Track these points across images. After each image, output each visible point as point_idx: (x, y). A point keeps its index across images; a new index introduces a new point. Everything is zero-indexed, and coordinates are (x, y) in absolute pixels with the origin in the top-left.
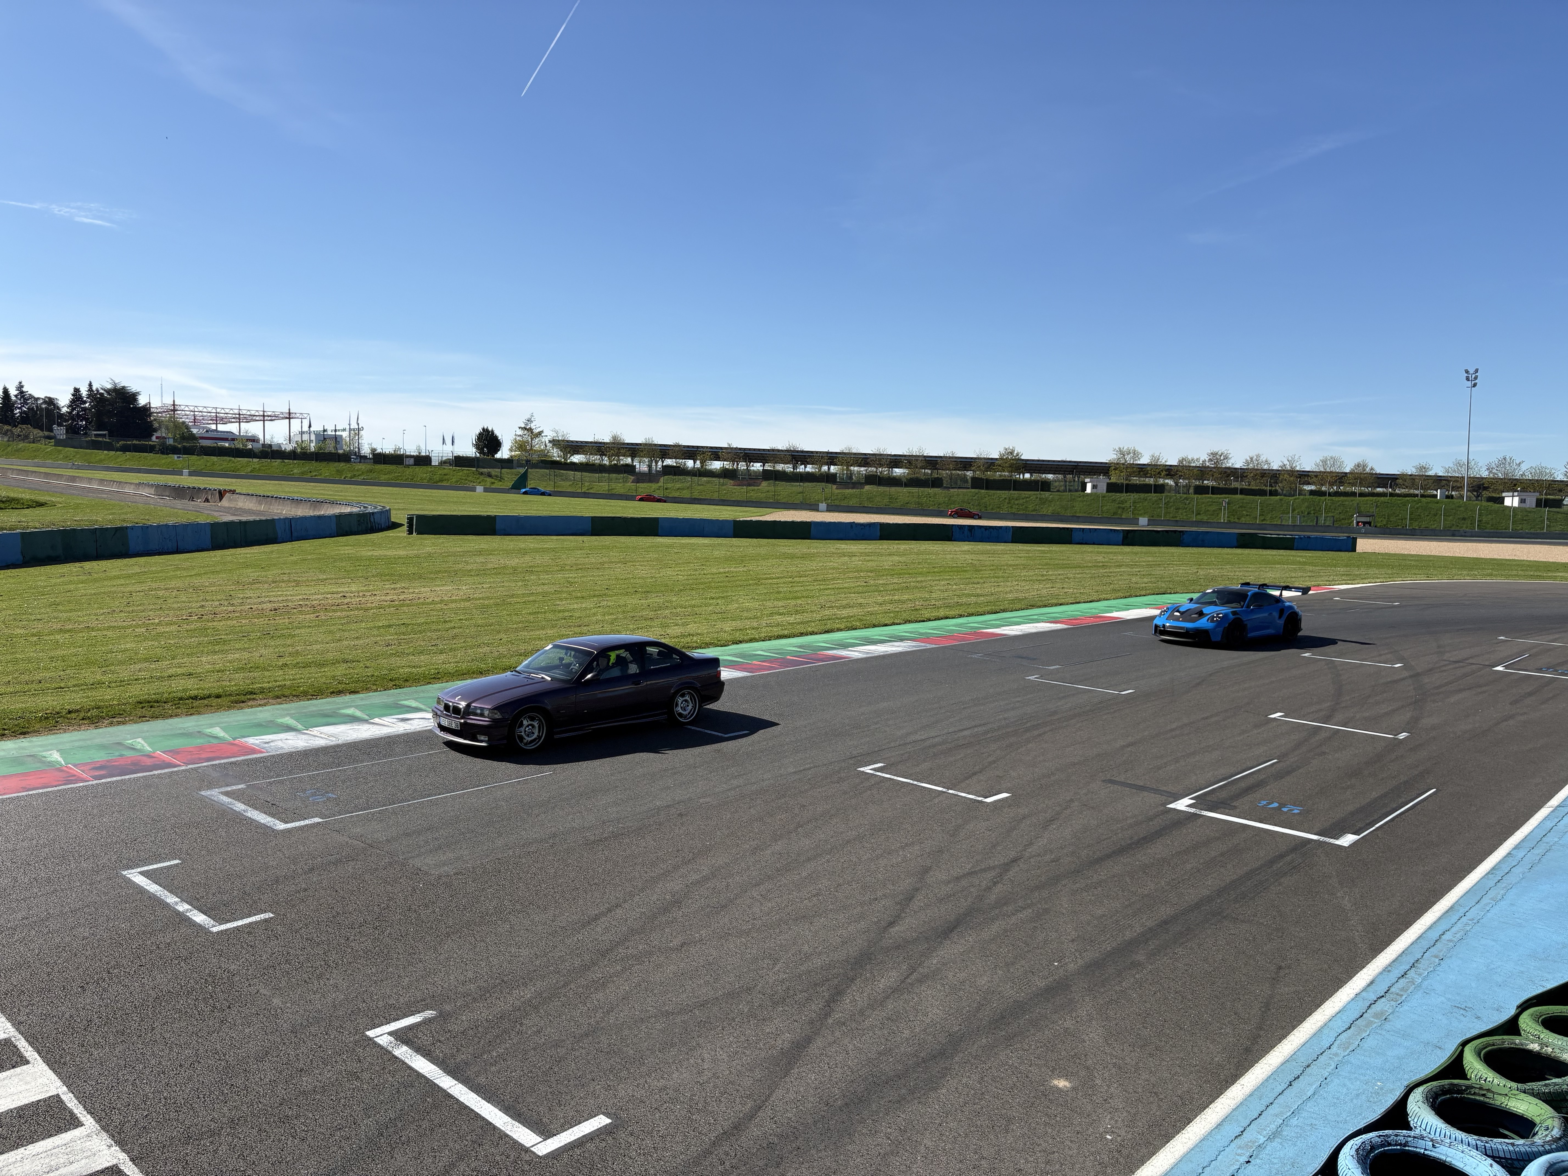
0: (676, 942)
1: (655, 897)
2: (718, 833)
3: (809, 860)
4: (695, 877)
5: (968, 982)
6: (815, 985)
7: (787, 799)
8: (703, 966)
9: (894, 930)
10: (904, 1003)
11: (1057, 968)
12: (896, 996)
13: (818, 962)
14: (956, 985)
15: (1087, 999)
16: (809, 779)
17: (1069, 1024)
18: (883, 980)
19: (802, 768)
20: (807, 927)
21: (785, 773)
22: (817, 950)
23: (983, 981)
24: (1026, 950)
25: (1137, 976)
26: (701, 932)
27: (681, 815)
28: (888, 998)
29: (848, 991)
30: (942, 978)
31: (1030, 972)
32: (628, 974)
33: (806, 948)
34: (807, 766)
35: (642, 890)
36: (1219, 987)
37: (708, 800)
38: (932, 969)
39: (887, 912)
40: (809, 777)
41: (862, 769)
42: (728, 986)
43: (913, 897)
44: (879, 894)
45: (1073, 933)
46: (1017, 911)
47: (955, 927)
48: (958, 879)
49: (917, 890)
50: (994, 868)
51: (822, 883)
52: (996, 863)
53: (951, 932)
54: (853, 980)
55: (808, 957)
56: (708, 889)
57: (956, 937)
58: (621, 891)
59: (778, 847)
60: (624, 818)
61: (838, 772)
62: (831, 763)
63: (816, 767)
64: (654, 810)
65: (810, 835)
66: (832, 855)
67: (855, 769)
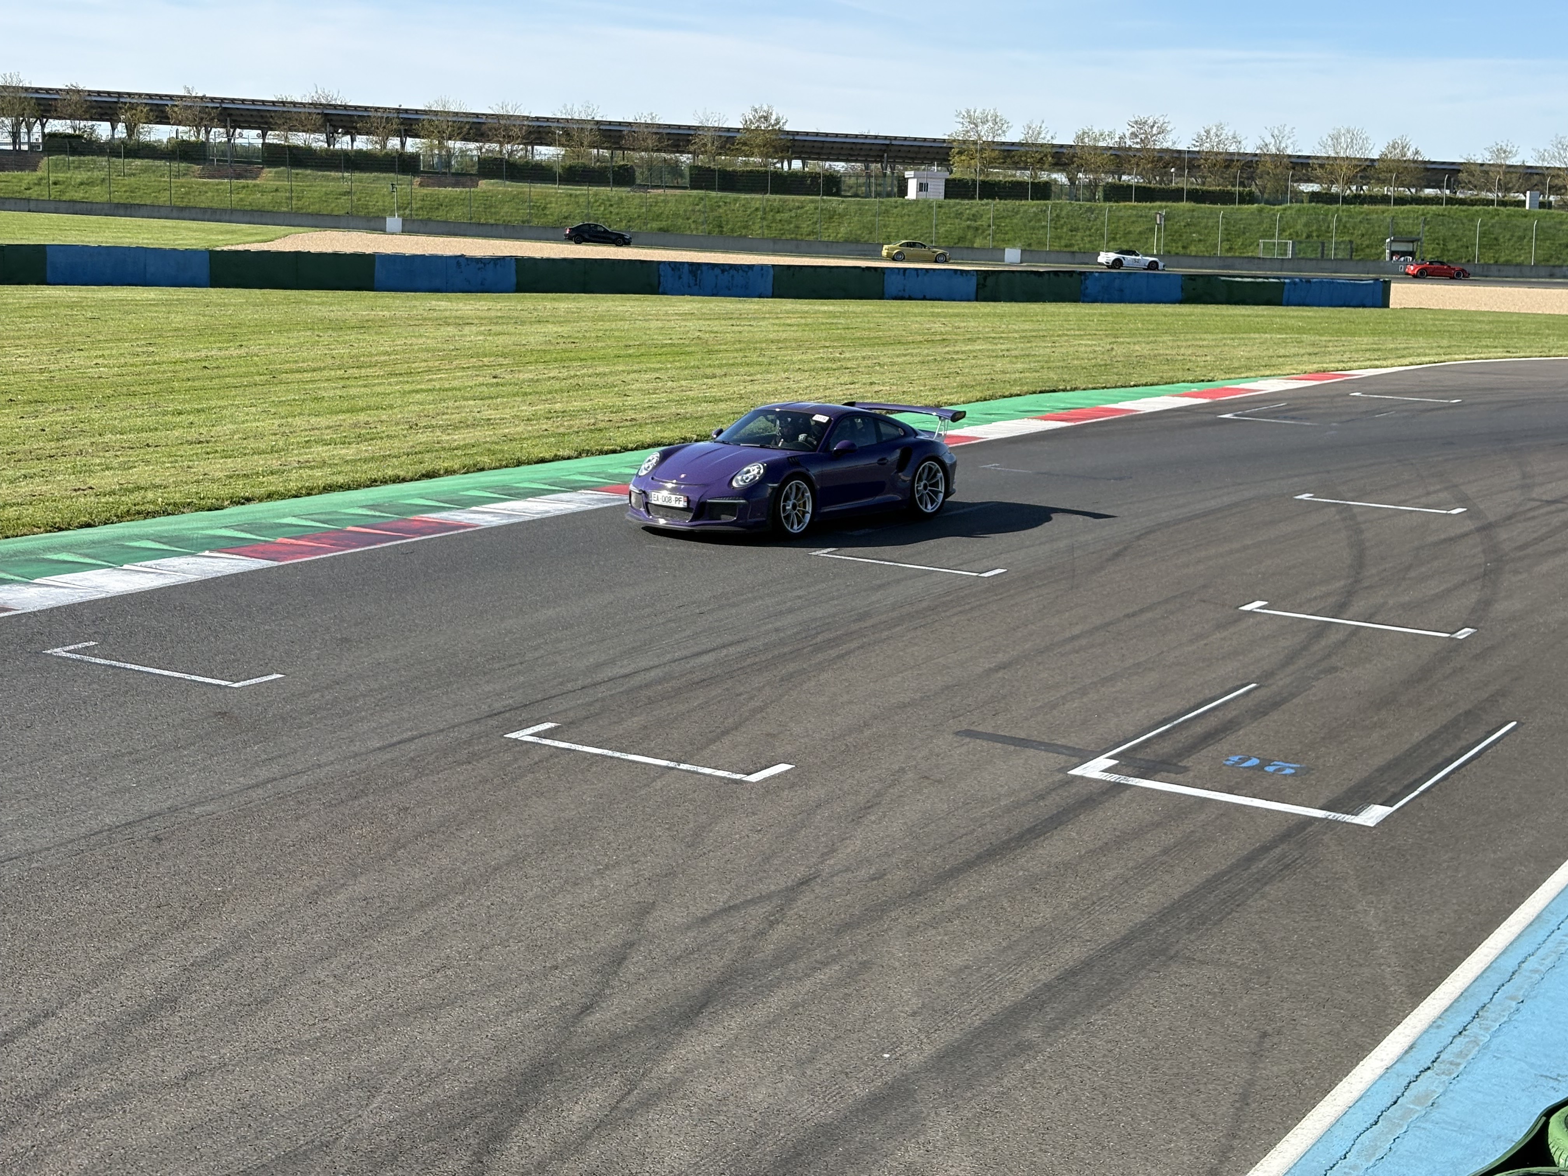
0: (173, 1073)
1: (122, 995)
2: (239, 869)
3: (423, 906)
4: (199, 952)
5: (732, 1098)
6: (453, 1127)
7: (371, 798)
8: (232, 1112)
9: (592, 1020)
10: (619, 1144)
11: (889, 1062)
12: (606, 1132)
13: (452, 1087)
14: (710, 1105)
15: (943, 1111)
16: (412, 759)
17: (912, 1154)
18: (578, 1108)
19: (395, 739)
20: (429, 1026)
21: (363, 750)
22: (449, 1066)
23: (759, 1096)
24: (833, 1035)
25: (1027, 1067)
26: (222, 1051)
27: (157, 839)
28: (588, 1137)
29: (514, 1133)
30: (685, 1094)
31: (841, 1072)
32: (85, 1136)
33: (428, 1063)
34: (406, 735)
35: (95, 983)
36: (1164, 1074)
37: (209, 808)
38: (667, 1082)
39: (578, 989)
40: (412, 755)
41: (513, 735)
42: (284, 1143)
43: (625, 958)
44: (560, 958)
45: (914, 1000)
46: (814, 969)
47: (704, 1006)
48: (705, 920)
49: (632, 945)
50: (769, 897)
51: (451, 947)
52: (773, 888)
53: (697, 1015)
54: (521, 1111)
55: (433, 1079)
56: (227, 972)
57: (707, 1022)
58: (50, 988)
59: (360, 887)
60: (40, 851)
61: (469, 742)
62: (454, 727)
63: (424, 735)
64: (101, 832)
65: (422, 861)
66: (467, 894)
67: (502, 736)
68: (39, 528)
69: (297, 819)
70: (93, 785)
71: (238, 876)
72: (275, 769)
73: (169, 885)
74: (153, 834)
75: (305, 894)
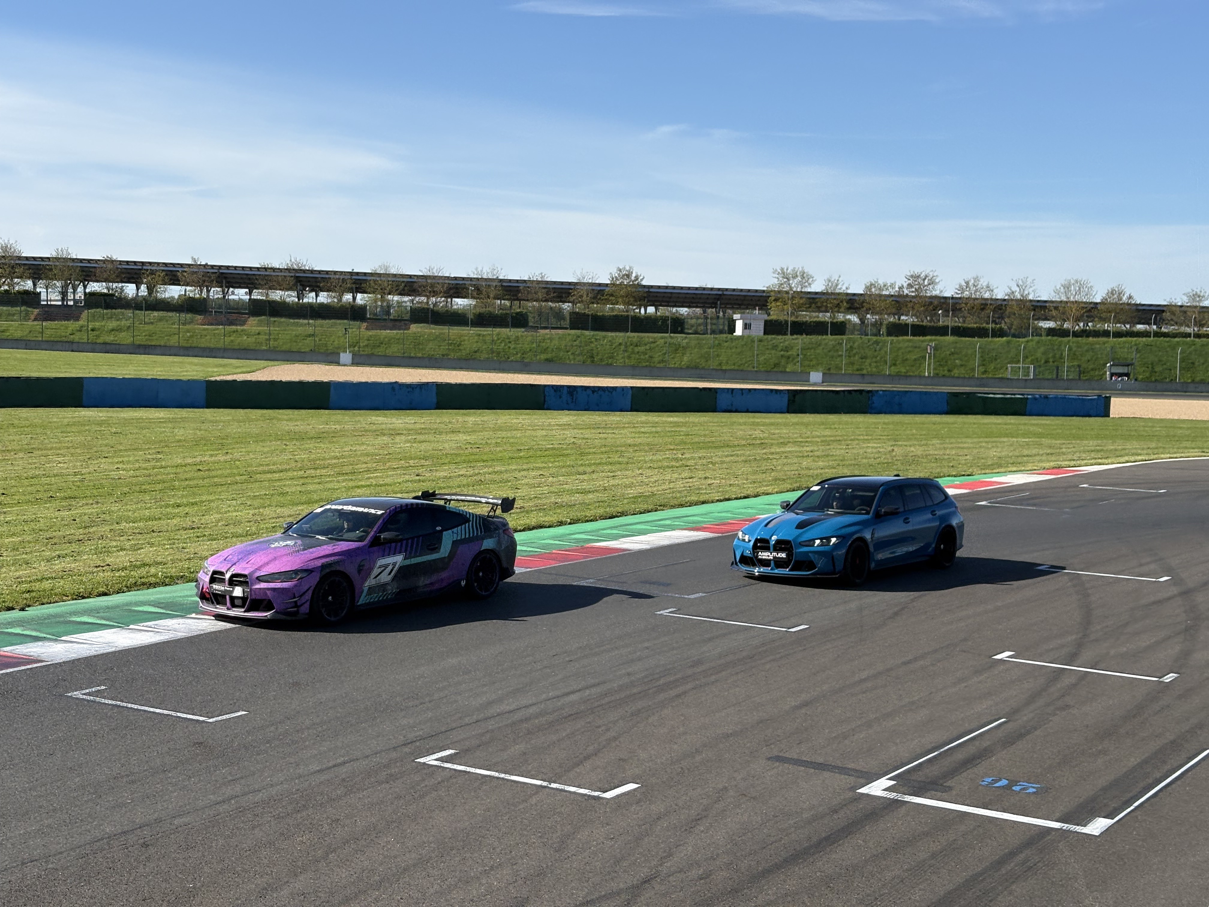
2: (206, 869)
7: (311, 810)
16: (343, 780)
19: (331, 764)
21: (306, 772)
27: (145, 845)
34: (339, 761)
37: (187, 819)
40: (344, 776)
41: (422, 760)
50: (618, 893)
52: (622, 886)
59: (299, 884)
60: (55, 855)
61: (387, 766)
62: (376, 753)
63: (353, 760)
64: (102, 839)
65: (348, 863)
66: (382, 890)
67: (413, 761)
68: (67, 596)
69: (253, 828)
70: (98, 801)
71: (206, 875)
72: (238, 789)
73: (152, 883)
74: (142, 841)
75: (257, 890)
